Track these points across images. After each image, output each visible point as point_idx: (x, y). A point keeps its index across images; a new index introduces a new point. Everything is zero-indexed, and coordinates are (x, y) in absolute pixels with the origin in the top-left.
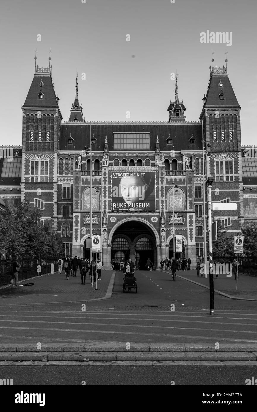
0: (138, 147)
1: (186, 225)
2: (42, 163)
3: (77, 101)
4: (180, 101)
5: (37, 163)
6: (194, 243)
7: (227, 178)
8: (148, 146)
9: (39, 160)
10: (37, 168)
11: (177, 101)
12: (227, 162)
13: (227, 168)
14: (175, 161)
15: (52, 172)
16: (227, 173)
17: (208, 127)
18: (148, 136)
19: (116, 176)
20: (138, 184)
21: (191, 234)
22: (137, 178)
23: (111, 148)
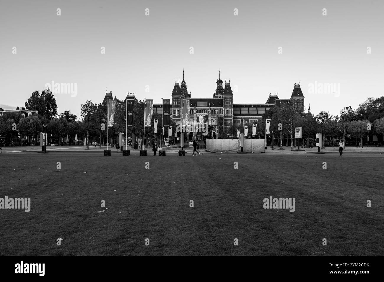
0: (204, 106)
1: (216, 129)
2: (177, 111)
3: (184, 80)
4: (221, 79)
5: (176, 111)
6: (218, 134)
7: (229, 115)
8: (207, 106)
9: (177, 110)
10: (176, 112)
11: (220, 79)
12: (229, 111)
13: (229, 112)
14: (214, 110)
15: (180, 113)
16: (229, 114)
17: (224, 101)
18: (207, 102)
19: (198, 116)
20: (204, 118)
21: (217, 131)
22: (204, 116)
23: (196, 106)
